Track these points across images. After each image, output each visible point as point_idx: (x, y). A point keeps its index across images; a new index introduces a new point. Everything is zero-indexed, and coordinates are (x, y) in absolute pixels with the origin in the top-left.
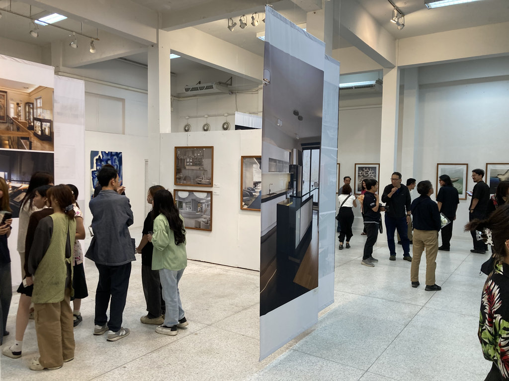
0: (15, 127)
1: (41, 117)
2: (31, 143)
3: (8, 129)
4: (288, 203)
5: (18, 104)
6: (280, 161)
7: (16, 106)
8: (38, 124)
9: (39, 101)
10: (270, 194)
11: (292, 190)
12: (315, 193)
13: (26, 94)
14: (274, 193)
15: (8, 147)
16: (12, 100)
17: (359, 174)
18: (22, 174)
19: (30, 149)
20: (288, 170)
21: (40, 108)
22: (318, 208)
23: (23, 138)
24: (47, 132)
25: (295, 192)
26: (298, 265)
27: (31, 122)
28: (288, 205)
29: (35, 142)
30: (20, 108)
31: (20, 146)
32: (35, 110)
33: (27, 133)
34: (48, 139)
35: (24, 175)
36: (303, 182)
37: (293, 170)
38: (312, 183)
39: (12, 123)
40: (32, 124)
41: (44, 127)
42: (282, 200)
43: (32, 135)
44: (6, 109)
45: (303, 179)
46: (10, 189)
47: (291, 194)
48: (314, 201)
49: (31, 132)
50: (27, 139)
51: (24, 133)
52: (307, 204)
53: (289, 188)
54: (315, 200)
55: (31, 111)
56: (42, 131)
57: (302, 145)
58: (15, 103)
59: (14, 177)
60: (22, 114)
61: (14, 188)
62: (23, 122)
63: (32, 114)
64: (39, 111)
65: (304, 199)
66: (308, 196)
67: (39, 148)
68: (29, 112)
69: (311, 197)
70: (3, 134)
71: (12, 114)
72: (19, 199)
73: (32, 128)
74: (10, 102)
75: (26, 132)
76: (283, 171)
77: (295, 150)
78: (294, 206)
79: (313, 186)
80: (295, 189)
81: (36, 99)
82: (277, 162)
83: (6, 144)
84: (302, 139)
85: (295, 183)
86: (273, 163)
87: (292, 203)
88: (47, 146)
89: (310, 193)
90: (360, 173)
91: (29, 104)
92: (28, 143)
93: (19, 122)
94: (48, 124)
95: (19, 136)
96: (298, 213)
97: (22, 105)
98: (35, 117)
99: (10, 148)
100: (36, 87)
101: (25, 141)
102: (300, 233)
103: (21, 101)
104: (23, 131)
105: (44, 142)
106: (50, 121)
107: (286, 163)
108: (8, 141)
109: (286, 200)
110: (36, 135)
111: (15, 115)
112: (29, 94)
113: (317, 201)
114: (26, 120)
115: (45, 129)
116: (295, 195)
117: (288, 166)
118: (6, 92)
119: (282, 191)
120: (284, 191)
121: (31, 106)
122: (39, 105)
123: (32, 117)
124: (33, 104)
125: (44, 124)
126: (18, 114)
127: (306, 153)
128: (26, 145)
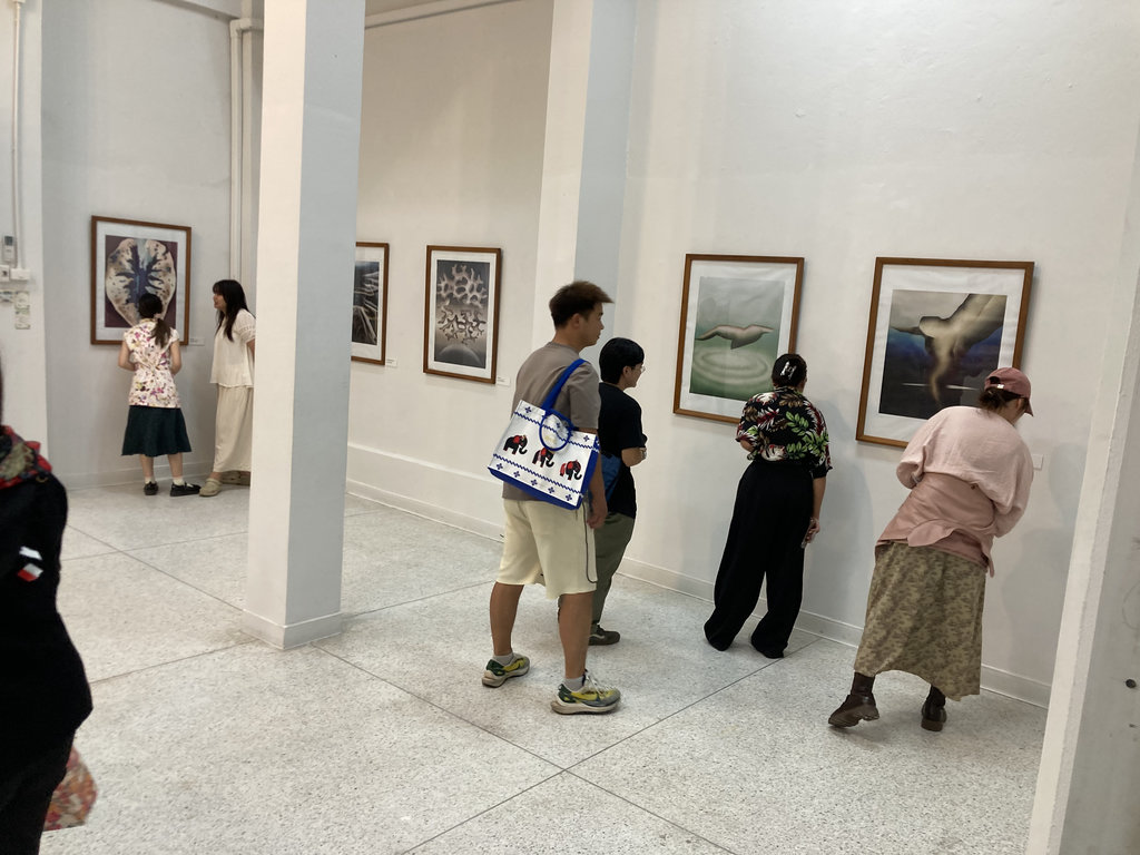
17: (439, 289)
90: (443, 285)
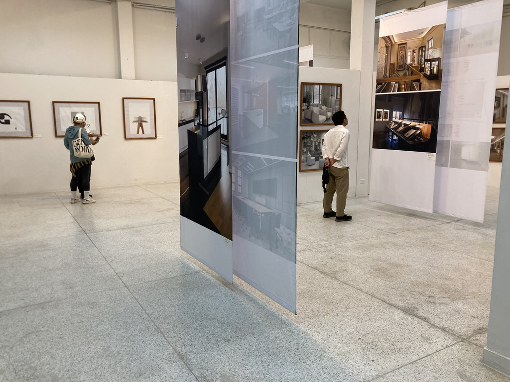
0: (410, 72)
1: (431, 58)
2: (420, 84)
3: (405, 75)
4: (196, 130)
5: (414, 51)
6: (188, 90)
7: (412, 52)
8: (428, 64)
9: (430, 42)
10: (182, 121)
11: (198, 118)
12: (223, 123)
13: (421, 39)
14: (184, 120)
15: (404, 90)
16: (410, 48)
18: (412, 113)
19: (420, 90)
20: (195, 98)
21: (431, 48)
22: (228, 142)
23: (415, 81)
24: (435, 71)
25: (201, 120)
26: (208, 197)
27: (422, 64)
28: (196, 132)
29: (424, 82)
30: (415, 54)
31: (412, 88)
32: (426, 52)
33: (418, 76)
34: (436, 77)
35: (413, 114)
36: (208, 109)
37: (198, 97)
38: (219, 111)
39: (408, 69)
40: (423, 66)
41: (433, 66)
42: (191, 126)
43: (422, 76)
44: (404, 58)
45: (209, 106)
46: (403, 126)
47: (198, 121)
48: (222, 132)
49: (422, 74)
50: (418, 81)
51: (416, 76)
52: (214, 134)
53: (196, 116)
54: (224, 131)
55: (424, 54)
56: (431, 71)
57: (206, 68)
58: (412, 51)
59: (406, 116)
60: (416, 59)
61: (405, 125)
62: (417, 66)
63: (423, 56)
64: (430, 51)
65: (211, 128)
66: (214, 126)
67: (428, 88)
68: (422, 56)
69: (219, 127)
70: (401, 80)
71: (409, 62)
72: (408, 134)
73: (422, 70)
74: (409, 51)
75: (418, 74)
76: (190, 100)
77: (199, 76)
78: (201, 134)
79: (219, 114)
80: (201, 117)
81: (429, 41)
82: (186, 91)
83: (402, 88)
84: (204, 62)
85: (201, 110)
86: (183, 94)
87: (199, 131)
88: (434, 85)
89: (216, 122)
91: (423, 48)
92: (419, 84)
93: (413, 67)
94: (437, 62)
95: (413, 79)
96: (205, 142)
97: (416, 51)
98: (426, 58)
99: (405, 91)
100: (429, 29)
101: (416, 83)
102: (208, 165)
103: (416, 47)
104: (415, 75)
105: (431, 81)
106: (438, 59)
107: (192, 91)
108: (404, 85)
109: (194, 128)
110: (425, 76)
111: (410, 62)
112: (423, 38)
113: (225, 133)
114: (418, 64)
115: (434, 68)
116: (201, 123)
117: (194, 94)
118: (406, 43)
119: (190, 118)
120: (192, 118)
121: (424, 50)
122: (430, 47)
123: (423, 60)
124: (425, 47)
125: (433, 63)
126: (413, 60)
127: (211, 76)
128: (417, 86)
